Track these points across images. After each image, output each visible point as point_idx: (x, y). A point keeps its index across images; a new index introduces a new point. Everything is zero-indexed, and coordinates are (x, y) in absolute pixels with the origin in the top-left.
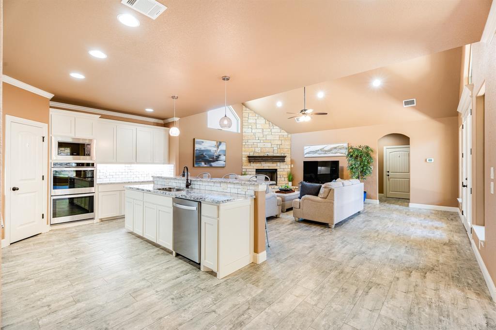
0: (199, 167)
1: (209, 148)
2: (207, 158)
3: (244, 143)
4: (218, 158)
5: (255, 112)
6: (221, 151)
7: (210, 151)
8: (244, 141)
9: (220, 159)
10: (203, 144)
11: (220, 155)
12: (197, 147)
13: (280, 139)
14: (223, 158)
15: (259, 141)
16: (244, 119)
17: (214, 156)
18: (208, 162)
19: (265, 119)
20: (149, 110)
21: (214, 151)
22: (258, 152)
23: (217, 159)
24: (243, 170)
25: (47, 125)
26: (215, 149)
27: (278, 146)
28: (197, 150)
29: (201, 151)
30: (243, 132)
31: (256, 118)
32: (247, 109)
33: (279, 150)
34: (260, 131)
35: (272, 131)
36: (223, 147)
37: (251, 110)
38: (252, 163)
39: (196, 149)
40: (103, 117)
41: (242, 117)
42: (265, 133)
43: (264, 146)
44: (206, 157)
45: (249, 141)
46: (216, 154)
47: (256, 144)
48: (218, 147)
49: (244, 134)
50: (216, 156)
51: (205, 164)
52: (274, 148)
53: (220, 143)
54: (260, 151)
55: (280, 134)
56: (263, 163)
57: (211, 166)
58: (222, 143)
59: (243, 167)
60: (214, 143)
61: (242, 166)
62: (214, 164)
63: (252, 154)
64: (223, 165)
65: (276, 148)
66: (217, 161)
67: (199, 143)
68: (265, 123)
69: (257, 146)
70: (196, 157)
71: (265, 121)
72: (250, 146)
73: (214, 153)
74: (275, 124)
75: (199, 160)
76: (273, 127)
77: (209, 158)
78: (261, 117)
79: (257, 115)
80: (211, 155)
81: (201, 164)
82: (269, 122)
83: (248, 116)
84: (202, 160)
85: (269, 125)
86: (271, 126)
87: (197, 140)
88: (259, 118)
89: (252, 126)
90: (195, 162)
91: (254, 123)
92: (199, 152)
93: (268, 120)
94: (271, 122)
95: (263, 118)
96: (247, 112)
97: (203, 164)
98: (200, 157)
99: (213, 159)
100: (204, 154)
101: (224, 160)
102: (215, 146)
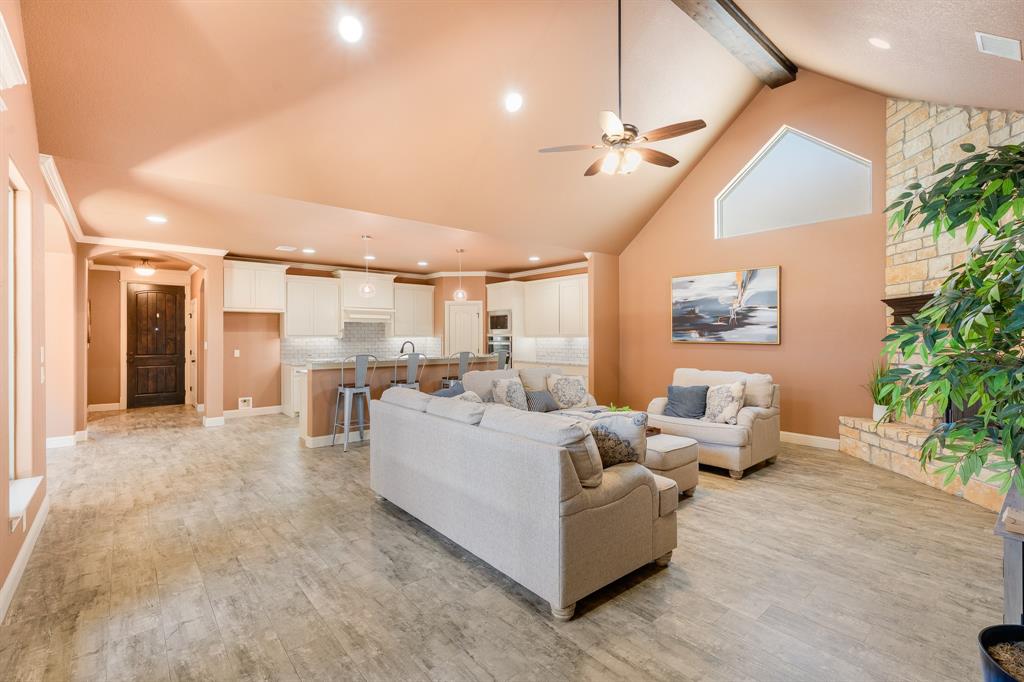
0: (684, 342)
1: (711, 295)
2: (708, 319)
3: (890, 251)
4: (745, 316)
5: (926, 103)
6: (758, 295)
7: (715, 301)
8: (890, 242)
9: (753, 320)
10: (693, 285)
11: (751, 309)
12: (678, 295)
14: (766, 315)
17: (728, 312)
18: (705, 329)
19: (966, 108)
21: (728, 298)
23: (742, 319)
26: (736, 293)
28: (677, 303)
29: (687, 303)
31: (931, 122)
32: (901, 105)
37: (911, 100)
39: (673, 300)
41: (879, 150)
44: (701, 317)
46: (736, 307)
47: (930, 241)
48: (744, 286)
50: (738, 314)
51: (701, 335)
53: (752, 274)
57: (720, 339)
58: (761, 273)
62: (727, 335)
63: (916, 289)
64: (769, 337)
66: (743, 325)
67: (680, 286)
68: (970, 127)
69: (937, 249)
70: (675, 320)
71: (969, 120)
72: (911, 258)
73: (731, 305)
74: (1018, 112)
75: (681, 326)
76: (1008, 129)
77: (712, 320)
78: (948, 110)
79: (933, 111)
80: (718, 312)
81: (690, 336)
82: (990, 111)
83: (905, 132)
84: (692, 325)
85: (989, 128)
86: (1001, 128)
87: (675, 280)
88: (942, 118)
89: (916, 170)
90: (674, 330)
91: (924, 152)
92: (683, 308)
93: (981, 109)
94: (1000, 110)
95: (958, 110)
96: (901, 115)
97: (694, 335)
98: (686, 320)
99: (727, 321)
100: (697, 311)
101: (770, 323)
102: (734, 284)
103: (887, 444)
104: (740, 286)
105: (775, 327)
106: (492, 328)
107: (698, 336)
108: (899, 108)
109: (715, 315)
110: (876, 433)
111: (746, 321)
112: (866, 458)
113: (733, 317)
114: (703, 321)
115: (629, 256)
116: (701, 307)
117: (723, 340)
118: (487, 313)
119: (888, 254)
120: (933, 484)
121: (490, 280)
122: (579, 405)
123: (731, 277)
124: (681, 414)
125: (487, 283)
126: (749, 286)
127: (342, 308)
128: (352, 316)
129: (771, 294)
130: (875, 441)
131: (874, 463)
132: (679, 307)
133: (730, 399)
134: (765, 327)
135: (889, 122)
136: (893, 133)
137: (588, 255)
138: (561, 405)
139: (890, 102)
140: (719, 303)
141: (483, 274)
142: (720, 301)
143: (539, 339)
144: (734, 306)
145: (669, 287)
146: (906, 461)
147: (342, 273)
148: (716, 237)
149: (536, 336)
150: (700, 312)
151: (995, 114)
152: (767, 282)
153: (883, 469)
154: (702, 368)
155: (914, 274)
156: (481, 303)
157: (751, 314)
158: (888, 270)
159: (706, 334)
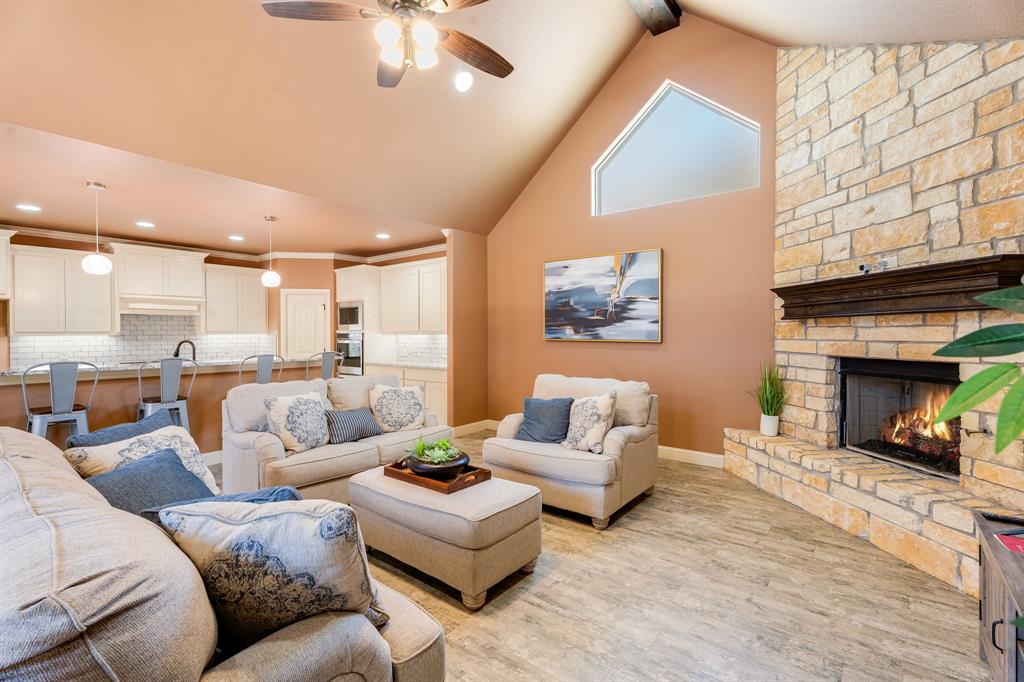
0: (558, 340)
1: (587, 283)
2: (583, 312)
3: (779, 231)
4: (624, 309)
5: (822, 47)
6: (639, 283)
7: (592, 290)
8: (779, 220)
9: (633, 314)
10: (568, 272)
11: (630, 301)
12: (551, 283)
13: (986, 125)
14: (647, 307)
15: (842, 195)
16: (781, 111)
17: (606, 304)
18: (581, 324)
19: (870, 47)
21: (606, 287)
22: (836, 260)
23: (620, 313)
24: (780, 359)
26: (612, 281)
27: (966, 187)
28: (550, 293)
29: (560, 294)
30: (778, 174)
31: (829, 69)
32: (793, 53)
33: (972, 217)
34: (848, 134)
35: (919, 99)
37: (804, 47)
38: (811, 322)
39: (546, 290)
41: (769, 110)
42: (875, 136)
43: (871, 218)
44: (577, 310)
45: (799, 212)
46: (614, 298)
47: (825, 217)
48: (623, 274)
49: (779, 185)
50: (616, 306)
51: (577, 332)
52: (936, 214)
53: (632, 258)
54: (846, 254)
55: (979, 88)
56: (861, 321)
57: (597, 336)
58: (642, 257)
59: (780, 345)
60: (609, 263)
61: (773, 339)
62: (605, 332)
63: (808, 276)
64: (649, 333)
65: (952, 210)
66: (621, 319)
67: (555, 272)
68: (874, 71)
69: (833, 227)
70: (548, 313)
71: (874, 61)
72: (803, 239)
73: (609, 295)
74: (936, 42)
75: (556, 321)
76: (922, 66)
77: (588, 313)
78: (848, 52)
79: (830, 55)
80: (594, 303)
81: (564, 333)
82: (900, 46)
83: (797, 86)
84: (565, 320)
85: (898, 68)
86: (913, 67)
87: (548, 266)
88: (841, 62)
89: (810, 131)
90: (546, 326)
91: (819, 108)
92: (557, 299)
93: (888, 46)
94: (913, 44)
95: (860, 50)
96: (792, 67)
97: (569, 332)
98: (561, 313)
99: (605, 315)
100: (572, 303)
101: (651, 317)
102: (612, 270)
103: (777, 465)
104: (618, 272)
105: (657, 322)
106: (341, 323)
107: (572, 332)
108: (791, 58)
109: (592, 307)
110: (764, 451)
111: (625, 315)
112: (753, 480)
113: (611, 309)
114: (579, 314)
115: (497, 237)
116: (577, 298)
117: (600, 338)
118: (336, 304)
119: (777, 234)
120: (831, 521)
121: (339, 264)
122: (410, 426)
123: (608, 261)
124: (536, 437)
125: (335, 268)
126: (629, 273)
127: (117, 296)
128: (131, 305)
129: (652, 282)
130: (763, 459)
131: (762, 487)
132: (552, 297)
133: (595, 418)
134: (644, 322)
135: (781, 75)
136: (784, 88)
137: (446, 232)
138: (386, 427)
139: (781, 52)
140: (596, 293)
141: (331, 256)
142: (597, 290)
143: (401, 336)
144: (612, 298)
145: (541, 274)
146: (799, 488)
147: (116, 245)
148: (593, 214)
149: (396, 333)
150: (576, 303)
151: (907, 50)
152: (647, 268)
153: (772, 496)
154: (569, 375)
155: (806, 257)
156: (327, 292)
157: (631, 307)
158: (777, 254)
159: (582, 330)
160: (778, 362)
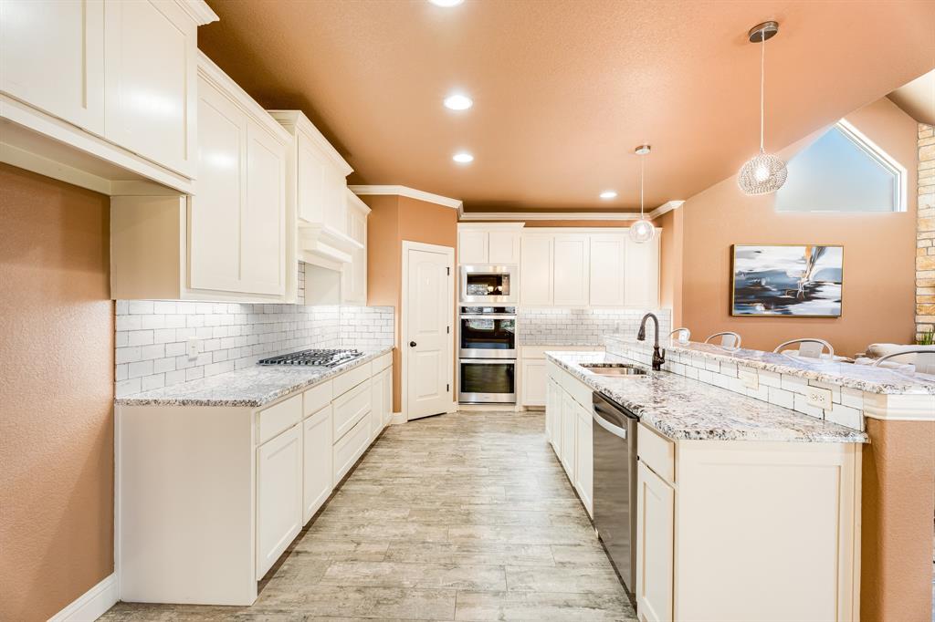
0: (748, 316)
1: (779, 267)
2: (775, 292)
3: (920, 244)
4: (812, 291)
6: (824, 271)
7: (785, 273)
8: (923, 237)
9: (818, 295)
10: (760, 257)
11: (818, 284)
12: (741, 265)
14: (830, 290)
16: (925, 165)
17: (796, 286)
18: (770, 302)
20: (608, 196)
21: (796, 272)
23: (810, 293)
24: (920, 328)
25: (453, 249)
26: (804, 267)
28: (740, 273)
29: (750, 274)
30: (922, 206)
36: (832, 260)
39: (736, 270)
40: (529, 224)
41: (914, 163)
44: (768, 290)
46: (804, 282)
48: (812, 262)
49: (921, 214)
50: (805, 288)
51: (767, 308)
53: (821, 250)
57: (787, 315)
58: (829, 250)
59: (920, 319)
60: (801, 251)
61: (916, 314)
62: (795, 309)
64: (833, 310)
66: (810, 299)
67: (746, 255)
70: (737, 291)
73: (800, 279)
75: (744, 298)
77: (779, 293)
80: (786, 285)
81: (754, 309)
84: (756, 298)
87: (738, 249)
90: (734, 303)
92: (748, 279)
97: (759, 308)
98: (750, 292)
99: (795, 295)
100: (763, 284)
101: (836, 297)
102: (803, 259)
104: (808, 260)
105: (837, 301)
107: (763, 308)
109: (783, 288)
111: (814, 295)
113: (800, 290)
114: (770, 293)
116: (769, 280)
117: (791, 313)
119: (920, 246)
126: (817, 262)
129: (836, 270)
132: (744, 278)
134: (830, 301)
135: (924, 142)
136: (928, 151)
140: (787, 277)
142: (788, 274)
144: (802, 281)
148: (777, 210)
150: (767, 284)
157: (818, 289)
158: (919, 259)
159: (772, 307)
160: (918, 330)
